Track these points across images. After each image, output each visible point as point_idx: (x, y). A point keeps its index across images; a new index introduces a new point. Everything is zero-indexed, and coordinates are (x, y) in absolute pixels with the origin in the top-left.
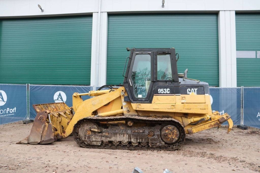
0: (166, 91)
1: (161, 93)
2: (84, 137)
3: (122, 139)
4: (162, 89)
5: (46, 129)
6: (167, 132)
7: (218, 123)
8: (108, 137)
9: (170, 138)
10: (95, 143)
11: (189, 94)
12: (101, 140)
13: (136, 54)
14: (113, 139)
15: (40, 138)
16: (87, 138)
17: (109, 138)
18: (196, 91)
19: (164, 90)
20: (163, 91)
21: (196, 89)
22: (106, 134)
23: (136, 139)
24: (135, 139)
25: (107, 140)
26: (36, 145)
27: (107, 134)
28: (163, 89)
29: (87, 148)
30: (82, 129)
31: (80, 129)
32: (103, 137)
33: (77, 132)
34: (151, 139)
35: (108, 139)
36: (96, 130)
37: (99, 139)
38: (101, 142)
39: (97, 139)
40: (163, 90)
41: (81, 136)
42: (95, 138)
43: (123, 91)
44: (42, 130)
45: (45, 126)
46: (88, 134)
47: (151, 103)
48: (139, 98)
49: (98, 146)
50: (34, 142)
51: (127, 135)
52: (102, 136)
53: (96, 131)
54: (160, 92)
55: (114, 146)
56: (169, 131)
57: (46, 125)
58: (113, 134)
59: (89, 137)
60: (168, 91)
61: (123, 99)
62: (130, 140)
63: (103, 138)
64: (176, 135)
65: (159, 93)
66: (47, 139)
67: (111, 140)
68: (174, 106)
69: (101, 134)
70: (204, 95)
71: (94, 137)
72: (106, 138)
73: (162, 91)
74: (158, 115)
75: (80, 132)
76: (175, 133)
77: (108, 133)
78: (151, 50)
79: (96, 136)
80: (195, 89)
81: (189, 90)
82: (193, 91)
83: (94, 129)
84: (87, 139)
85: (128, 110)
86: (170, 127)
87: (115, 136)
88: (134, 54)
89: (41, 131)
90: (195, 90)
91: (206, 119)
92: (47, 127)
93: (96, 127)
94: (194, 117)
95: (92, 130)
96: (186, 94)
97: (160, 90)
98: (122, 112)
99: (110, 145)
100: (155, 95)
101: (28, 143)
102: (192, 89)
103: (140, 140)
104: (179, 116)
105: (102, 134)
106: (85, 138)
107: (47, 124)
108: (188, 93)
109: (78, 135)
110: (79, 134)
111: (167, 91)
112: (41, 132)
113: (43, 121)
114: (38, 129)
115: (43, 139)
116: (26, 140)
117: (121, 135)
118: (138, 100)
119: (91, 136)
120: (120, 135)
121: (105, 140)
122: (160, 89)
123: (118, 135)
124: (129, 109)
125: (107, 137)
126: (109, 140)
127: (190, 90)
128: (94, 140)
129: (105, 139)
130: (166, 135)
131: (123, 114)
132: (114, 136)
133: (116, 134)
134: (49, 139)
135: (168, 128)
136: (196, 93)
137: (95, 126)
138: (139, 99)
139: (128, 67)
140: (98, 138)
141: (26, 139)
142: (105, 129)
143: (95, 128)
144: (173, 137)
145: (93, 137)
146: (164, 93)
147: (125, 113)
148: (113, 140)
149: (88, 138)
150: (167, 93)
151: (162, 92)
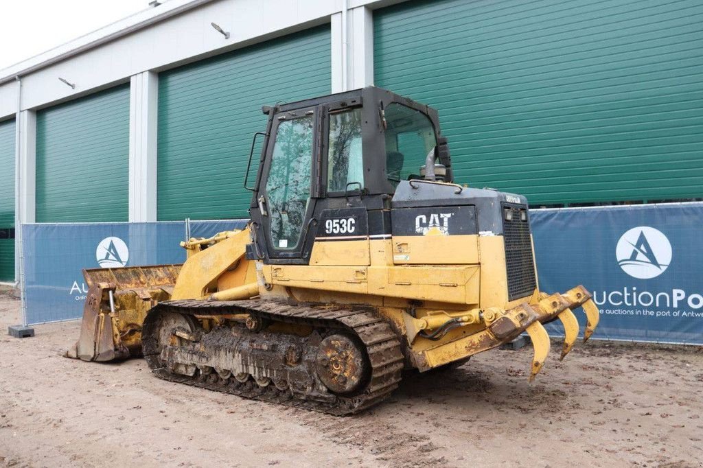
0: (347, 225)
1: (332, 234)
3: (231, 363)
4: (335, 221)
5: (102, 326)
6: (329, 355)
7: (492, 337)
8: (204, 357)
9: (336, 375)
10: (183, 370)
11: (421, 234)
12: (193, 363)
13: (280, 120)
14: (213, 362)
15: (94, 348)
17: (205, 359)
18: (446, 220)
19: (341, 222)
20: (338, 226)
21: (446, 216)
22: (201, 346)
23: (259, 368)
24: (257, 369)
25: (203, 365)
26: (89, 362)
27: (202, 349)
28: (338, 221)
34: (290, 373)
35: (204, 363)
36: (185, 336)
37: (189, 360)
38: (193, 369)
39: (184, 358)
40: (339, 223)
42: (182, 357)
47: (308, 265)
48: (282, 250)
49: (191, 379)
50: (86, 356)
51: (240, 355)
52: (193, 353)
54: (329, 229)
55: (222, 384)
56: (335, 353)
58: (212, 348)
59: (171, 353)
60: (352, 225)
62: (246, 369)
63: (194, 357)
64: (354, 368)
65: (327, 232)
66: (104, 350)
67: (209, 365)
68: (364, 273)
69: (191, 347)
71: (179, 352)
72: (200, 357)
73: (336, 228)
76: (349, 362)
77: (205, 346)
78: (316, 102)
80: (442, 215)
81: (421, 219)
82: (434, 222)
83: (182, 333)
86: (338, 341)
87: (217, 355)
88: (275, 122)
90: (441, 221)
91: (463, 321)
94: (431, 312)
95: (178, 333)
96: (413, 233)
97: (331, 225)
98: (256, 290)
100: (317, 238)
101: (78, 358)
102: (434, 216)
103: (267, 373)
104: (396, 308)
105: (194, 347)
106: (165, 355)
107: (103, 315)
108: (418, 230)
111: (348, 225)
114: (88, 324)
115: (97, 351)
117: (229, 352)
118: (278, 254)
120: (226, 355)
122: (331, 221)
123: (222, 353)
127: (424, 221)
128: (180, 360)
129: (198, 360)
130: (327, 366)
132: (215, 356)
133: (219, 349)
134: (106, 350)
135: (333, 342)
136: (446, 229)
137: (187, 326)
138: (282, 253)
139: (262, 161)
140: (186, 356)
141: (75, 348)
143: (184, 330)
144: (346, 374)
145: (177, 352)
146: (340, 234)
147: (262, 292)
149: (169, 355)
150: (347, 234)
151: (335, 232)
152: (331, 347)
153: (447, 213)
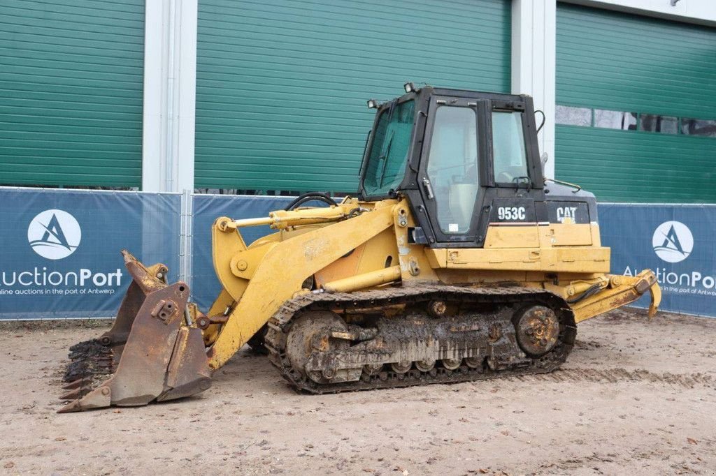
0: (517, 213)
1: (504, 220)
2: (311, 360)
3: (424, 353)
4: (507, 209)
5: (183, 345)
6: (532, 324)
7: (634, 294)
9: (539, 340)
10: (342, 377)
11: (560, 222)
12: (365, 364)
13: (439, 103)
14: (397, 358)
15: (163, 382)
16: (320, 362)
17: (387, 355)
18: (573, 212)
19: (513, 210)
20: (509, 213)
21: (574, 209)
22: (377, 343)
23: (459, 350)
24: (457, 352)
25: (382, 363)
26: (145, 406)
27: (380, 345)
28: (509, 209)
29: (324, 394)
30: (297, 338)
31: (290, 338)
32: (371, 353)
33: (284, 347)
34: (495, 348)
35: (386, 360)
36: (346, 336)
37: (358, 361)
38: (360, 372)
39: (352, 362)
40: (510, 211)
41: (294, 358)
42: (347, 362)
43: (403, 212)
44: (170, 351)
45: (180, 336)
46: (322, 349)
47: (482, 247)
48: (453, 234)
49: (354, 383)
50: (136, 398)
51: (437, 342)
52: (366, 352)
53: (347, 338)
54: (502, 216)
55: (395, 379)
56: (538, 321)
57: (184, 333)
58: (397, 342)
59: (327, 360)
60: (522, 213)
61: (401, 238)
62: (444, 356)
63: (370, 356)
64: (553, 331)
65: (500, 218)
66: (185, 381)
67: (392, 361)
68: (538, 254)
69: (361, 346)
70: (588, 225)
71: (343, 356)
72: (378, 355)
73: (508, 215)
74: (487, 280)
75: (289, 346)
76: (550, 327)
77: (384, 342)
78: (476, 95)
79: (349, 353)
80: (571, 208)
81: (560, 211)
82: (567, 214)
83: (340, 334)
84: (320, 365)
85: (417, 270)
86: (539, 311)
87: (405, 347)
88: (432, 105)
89: (163, 356)
90: (571, 212)
91: (602, 286)
92: (186, 339)
93: (341, 326)
96: (555, 221)
97: (503, 212)
98: (396, 276)
99: (384, 375)
100: (491, 224)
101: (114, 406)
102: (567, 209)
103: (468, 354)
104: (535, 282)
105: (366, 345)
106: (315, 363)
107: (185, 328)
108: (559, 219)
109: (283, 357)
110: (289, 352)
111: (519, 213)
112: (166, 360)
113: (173, 319)
114: (151, 350)
115: (171, 383)
116: (104, 394)
117: (421, 341)
118: (449, 238)
119: (332, 356)
120: (417, 345)
121: (375, 362)
122: (503, 208)
123: (412, 344)
124: (418, 267)
125: (380, 353)
126: (388, 362)
127: (562, 213)
128: (343, 366)
129: (375, 360)
130: (530, 334)
131: (397, 282)
132: (402, 349)
133: (407, 341)
134: (194, 379)
135: (536, 313)
136: (574, 219)
137: (338, 324)
138: (453, 237)
139: (420, 142)
140: (355, 357)
141: (106, 391)
142: (366, 331)
143: (340, 330)
144: (546, 338)
145: (339, 356)
146: (511, 220)
147: (406, 277)
148: (398, 361)
149: (323, 363)
150: (518, 220)
151: (507, 218)
152: (534, 317)
153: (573, 207)
